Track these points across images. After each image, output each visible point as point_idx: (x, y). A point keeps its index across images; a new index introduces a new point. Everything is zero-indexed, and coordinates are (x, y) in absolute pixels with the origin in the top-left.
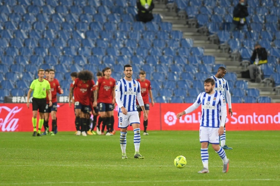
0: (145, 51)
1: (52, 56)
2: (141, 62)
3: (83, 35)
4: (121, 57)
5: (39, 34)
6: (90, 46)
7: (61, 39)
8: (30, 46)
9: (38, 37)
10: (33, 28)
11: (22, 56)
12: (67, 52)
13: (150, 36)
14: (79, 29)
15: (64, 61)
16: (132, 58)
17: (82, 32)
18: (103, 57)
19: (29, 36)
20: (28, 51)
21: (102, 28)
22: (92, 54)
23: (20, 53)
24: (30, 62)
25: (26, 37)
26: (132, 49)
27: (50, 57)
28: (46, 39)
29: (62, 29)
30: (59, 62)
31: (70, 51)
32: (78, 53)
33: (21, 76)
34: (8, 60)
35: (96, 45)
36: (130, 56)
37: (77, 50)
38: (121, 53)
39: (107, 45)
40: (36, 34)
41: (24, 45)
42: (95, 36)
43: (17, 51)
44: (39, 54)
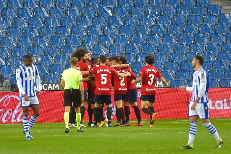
0: (179, 28)
1: (74, 36)
2: (174, 41)
3: (110, 12)
4: (152, 35)
5: (61, 11)
6: (118, 24)
7: (85, 17)
8: (51, 26)
9: (61, 15)
10: (55, 5)
11: (41, 37)
12: (92, 32)
13: (185, 12)
14: (106, 5)
15: (88, 42)
16: (163, 36)
17: (110, 8)
18: (132, 36)
19: (50, 14)
20: (48, 31)
21: (132, 4)
22: (120, 33)
23: (39, 34)
24: (50, 44)
25: (47, 15)
26: (164, 26)
27: (72, 37)
28: (69, 17)
29: (87, 5)
30: (82, 43)
31: (95, 30)
32: (104, 32)
33: (40, 59)
34: (25, 41)
35: (124, 22)
36: (162, 35)
37: (103, 29)
38: (152, 31)
39: (137, 23)
40: (58, 12)
41: (45, 24)
42: (124, 13)
43: (36, 31)
44: (60, 34)
